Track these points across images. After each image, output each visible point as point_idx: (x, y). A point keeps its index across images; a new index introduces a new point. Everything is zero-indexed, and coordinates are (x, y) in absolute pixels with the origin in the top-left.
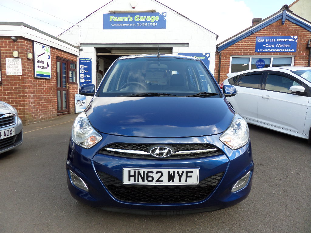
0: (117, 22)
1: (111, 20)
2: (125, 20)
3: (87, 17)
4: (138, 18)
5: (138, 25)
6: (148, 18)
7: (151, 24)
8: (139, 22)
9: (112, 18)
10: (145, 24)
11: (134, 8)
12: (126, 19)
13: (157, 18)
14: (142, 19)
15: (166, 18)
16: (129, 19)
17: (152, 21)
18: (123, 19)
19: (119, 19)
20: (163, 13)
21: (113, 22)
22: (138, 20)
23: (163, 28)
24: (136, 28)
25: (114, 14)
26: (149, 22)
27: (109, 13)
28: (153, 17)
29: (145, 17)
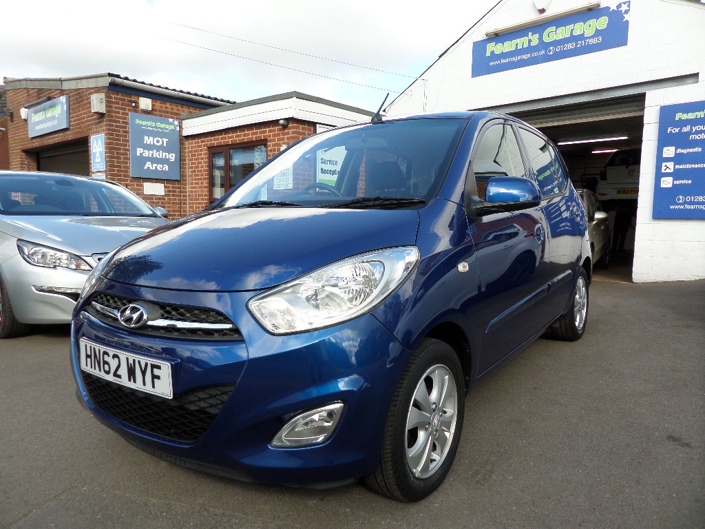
0: (503, 55)
1: (488, 54)
2: (520, 47)
3: (440, 57)
4: (552, 34)
5: (550, 51)
6: (579, 28)
7: (585, 42)
8: (555, 43)
9: (491, 47)
10: (570, 46)
11: (542, 11)
12: (522, 42)
13: (603, 23)
14: (562, 33)
15: (627, 17)
16: (530, 41)
17: (589, 32)
18: (517, 45)
19: (508, 46)
20: (619, 6)
21: (494, 56)
22: (553, 37)
23: (618, 46)
24: (547, 59)
25: (497, 37)
26: (581, 37)
27: (485, 37)
28: (592, 22)
29: (570, 27)
